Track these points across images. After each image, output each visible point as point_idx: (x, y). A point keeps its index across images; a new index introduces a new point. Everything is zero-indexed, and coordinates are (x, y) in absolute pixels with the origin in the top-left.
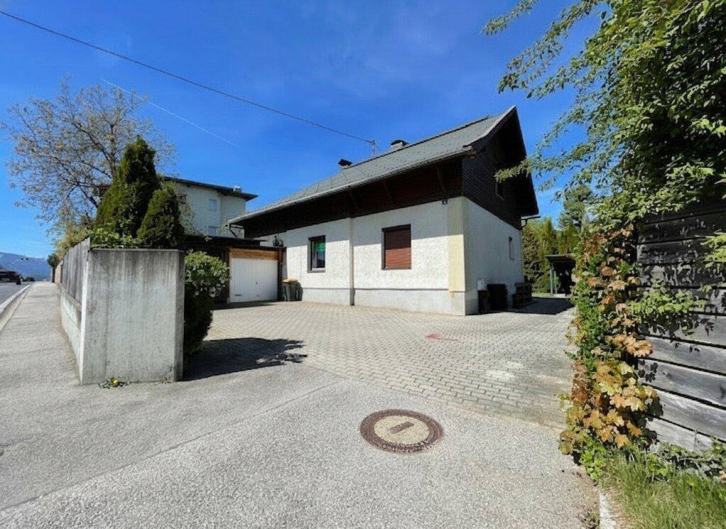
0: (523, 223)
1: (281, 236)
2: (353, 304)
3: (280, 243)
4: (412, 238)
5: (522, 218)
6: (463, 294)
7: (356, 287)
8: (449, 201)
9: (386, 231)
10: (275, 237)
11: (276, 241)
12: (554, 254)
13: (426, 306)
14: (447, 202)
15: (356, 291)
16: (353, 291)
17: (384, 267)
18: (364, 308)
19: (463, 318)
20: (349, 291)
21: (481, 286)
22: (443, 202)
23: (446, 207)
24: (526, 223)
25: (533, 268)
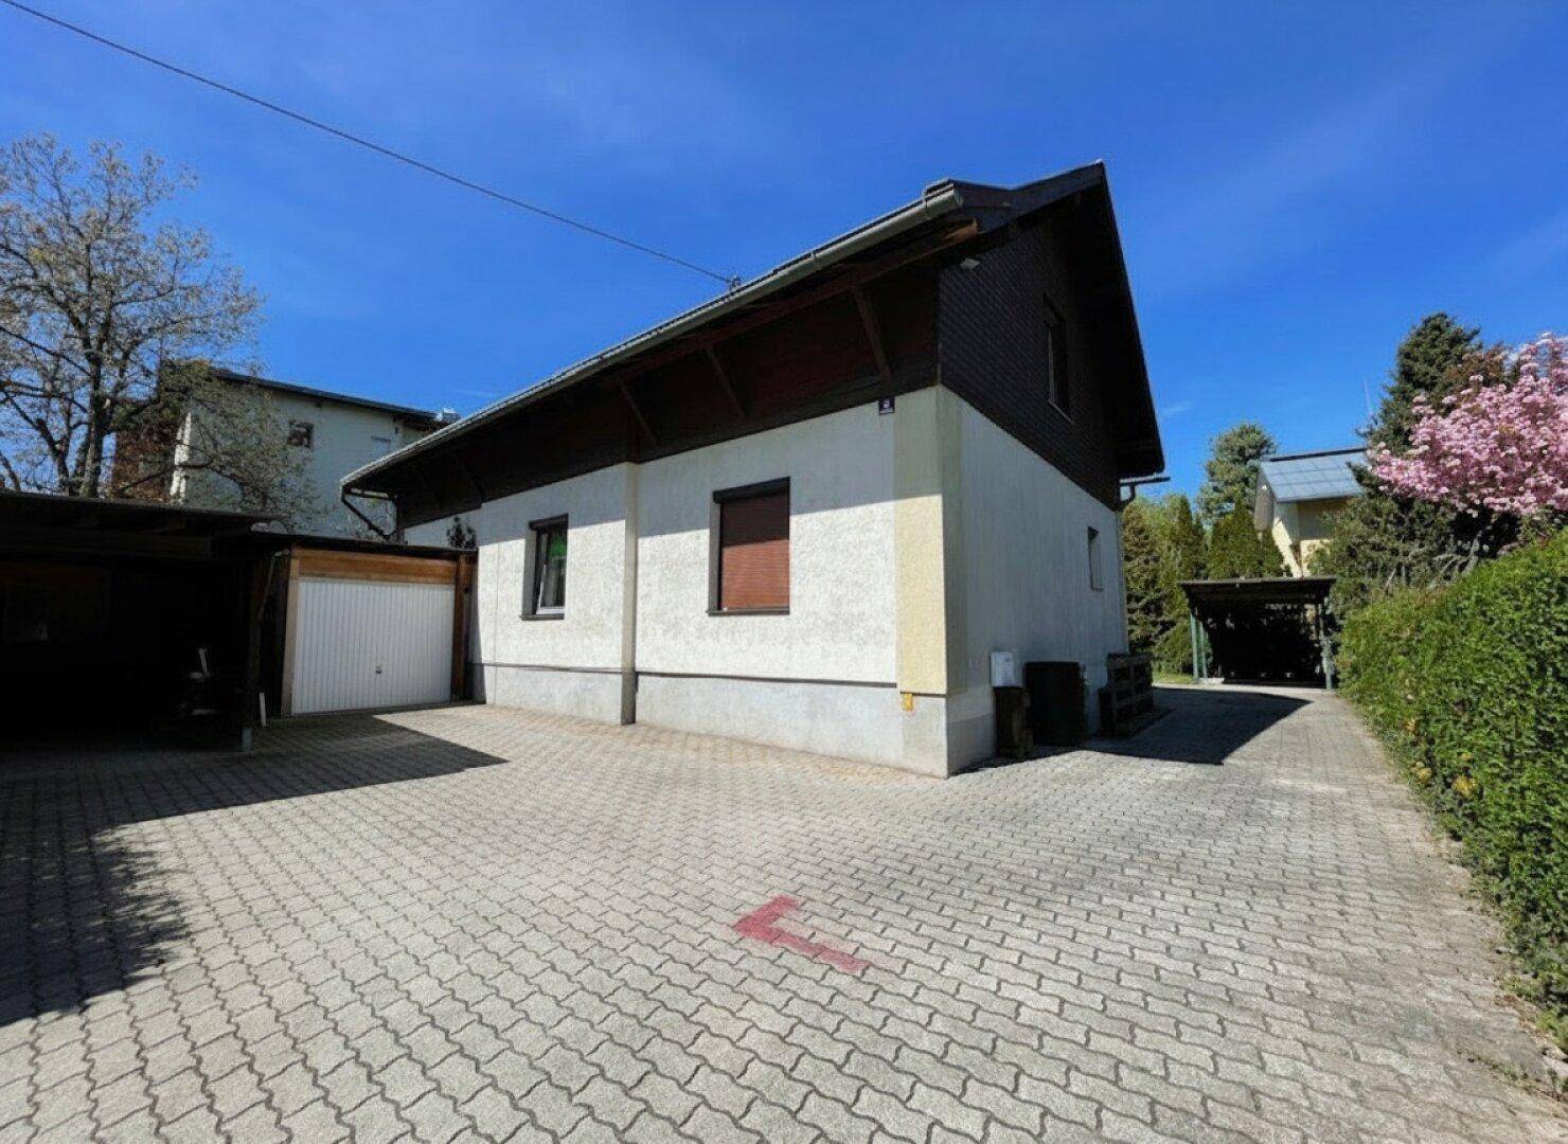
0: (1125, 493)
1: (470, 518)
2: (629, 717)
3: (468, 538)
4: (793, 509)
5: (1122, 481)
6: (943, 701)
7: (639, 666)
8: (898, 400)
9: (724, 499)
10: (457, 520)
11: (458, 530)
12: (1197, 576)
13: (829, 738)
14: (892, 405)
15: (641, 678)
16: (632, 678)
17: (717, 607)
18: (663, 734)
19: (940, 782)
20: (619, 678)
21: (1004, 671)
22: (881, 407)
23: (889, 419)
24: (1133, 496)
25: (1146, 609)
